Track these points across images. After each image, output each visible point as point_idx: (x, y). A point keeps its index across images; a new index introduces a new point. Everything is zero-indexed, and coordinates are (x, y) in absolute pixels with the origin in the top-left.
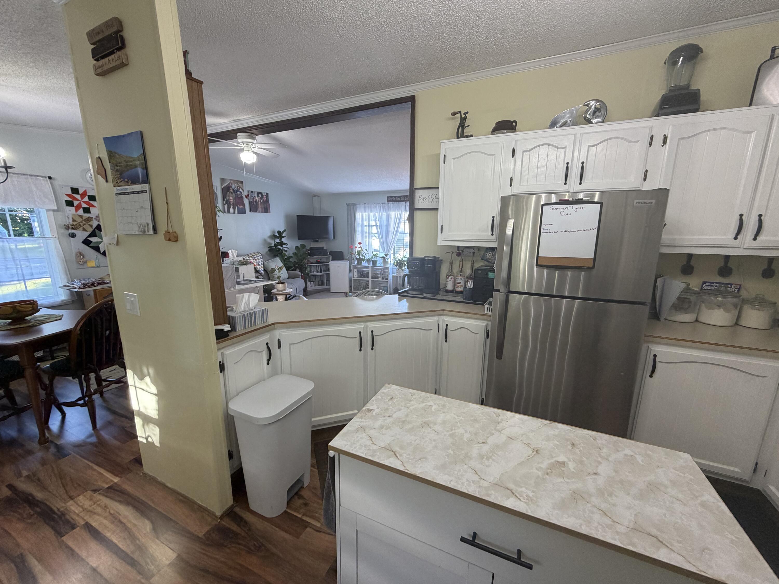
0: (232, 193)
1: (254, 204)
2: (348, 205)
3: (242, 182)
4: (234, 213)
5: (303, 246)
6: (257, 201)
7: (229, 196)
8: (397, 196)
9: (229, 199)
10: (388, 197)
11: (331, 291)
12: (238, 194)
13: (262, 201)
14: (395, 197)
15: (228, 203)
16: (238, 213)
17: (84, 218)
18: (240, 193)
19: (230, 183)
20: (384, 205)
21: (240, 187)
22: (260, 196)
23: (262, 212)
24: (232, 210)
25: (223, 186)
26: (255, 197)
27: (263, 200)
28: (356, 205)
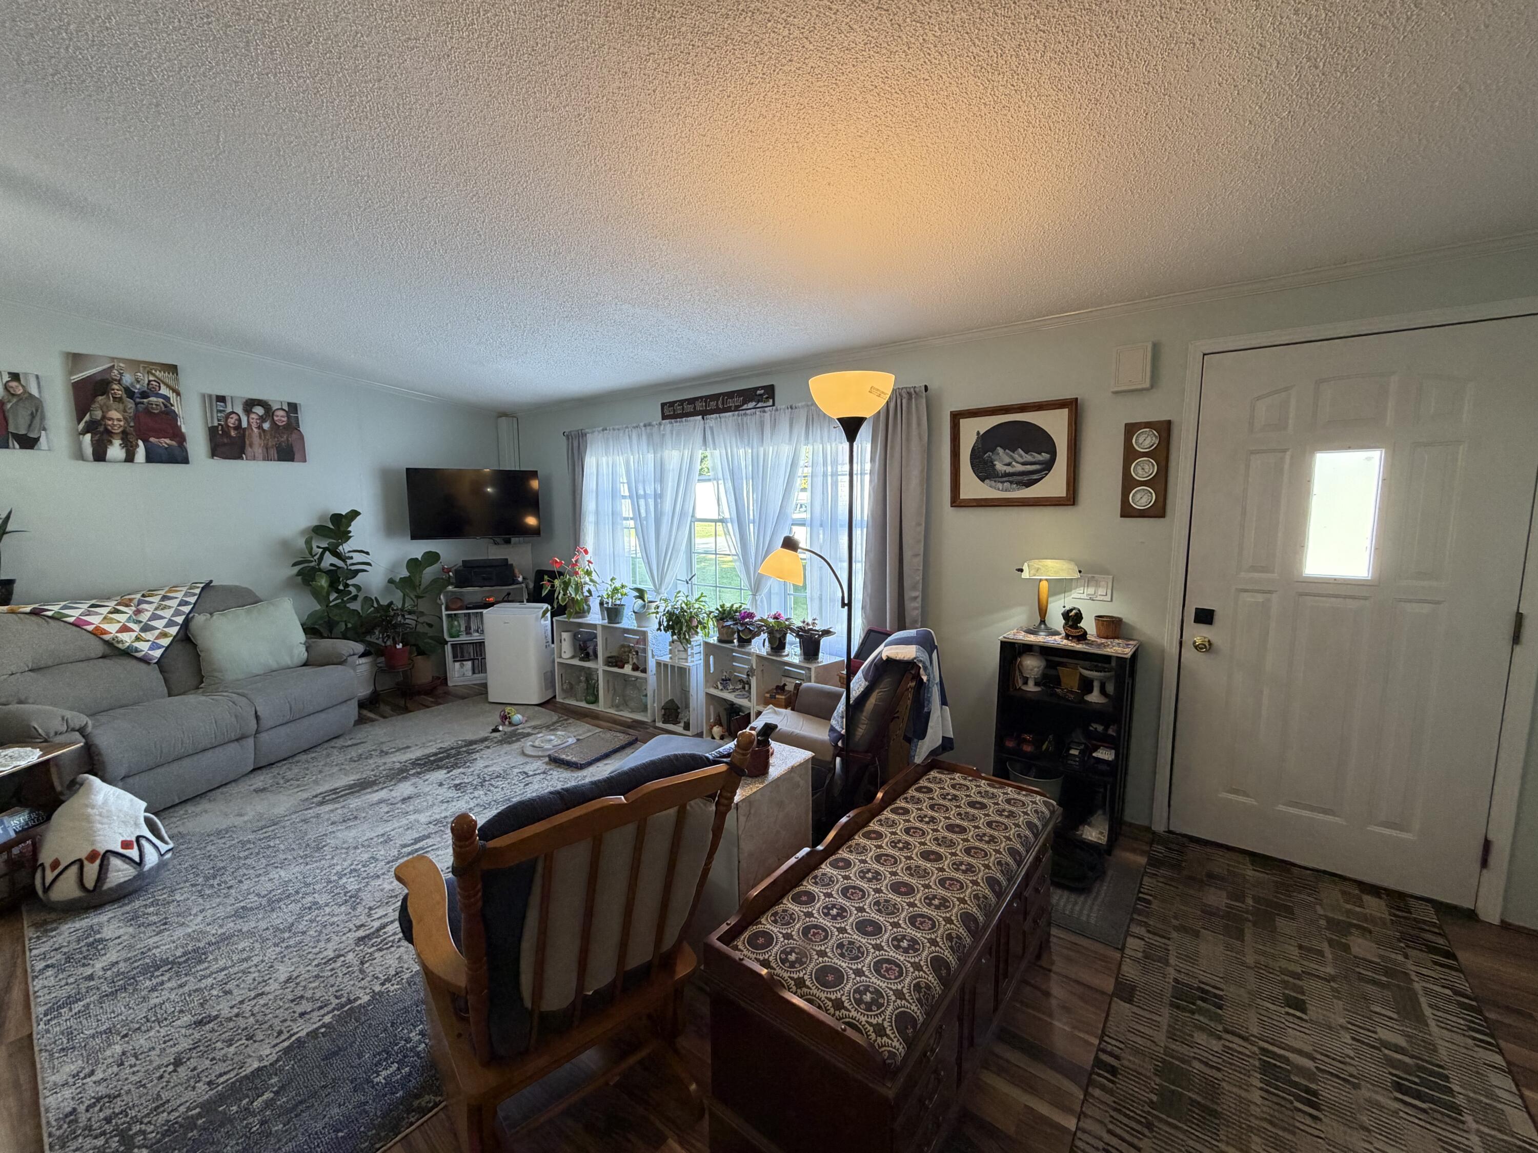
0: (119, 400)
1: (226, 433)
2: (568, 436)
3: (173, 369)
4: (130, 458)
5: (431, 558)
6: (244, 424)
7: (105, 409)
8: (686, 400)
9: (104, 417)
10: (663, 405)
11: (491, 699)
12: (149, 403)
13: (266, 426)
14: (682, 402)
15: (101, 429)
16: (149, 459)
18: (161, 400)
19: (113, 366)
20: (648, 428)
21: (159, 381)
22: (259, 411)
23: (267, 458)
24: (116, 451)
25: (76, 377)
26: (233, 413)
27: (273, 423)
28: (584, 435)
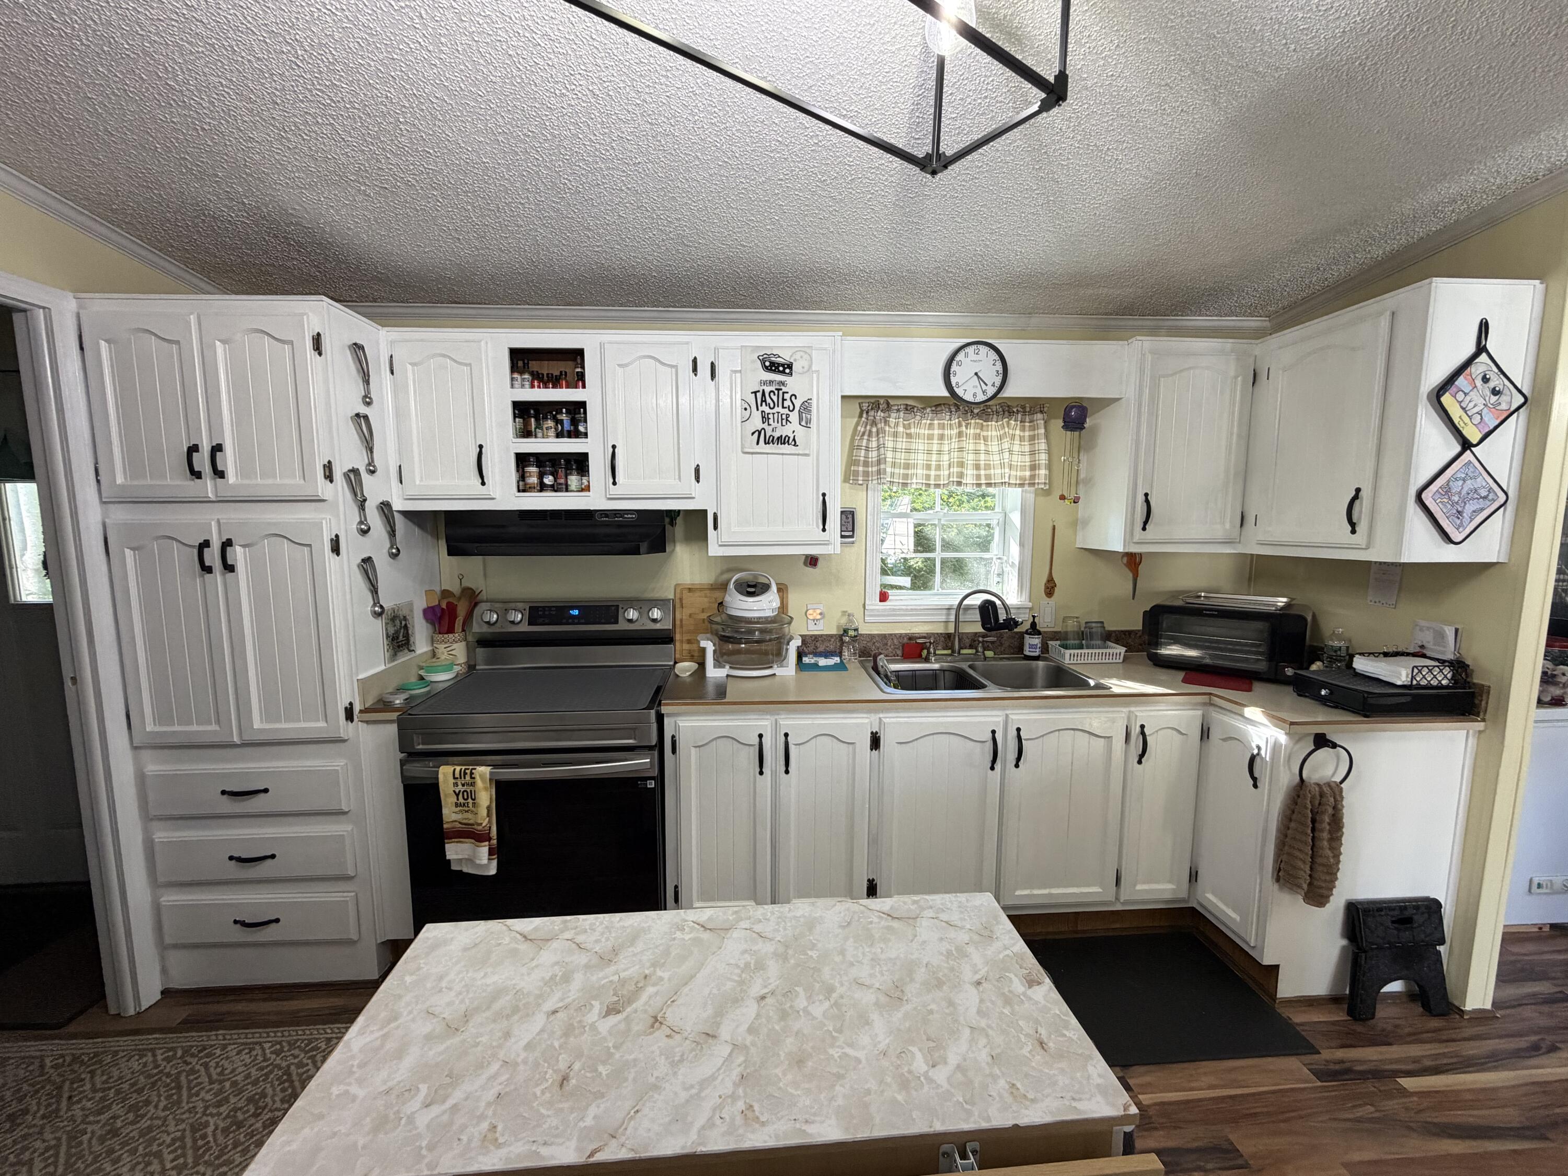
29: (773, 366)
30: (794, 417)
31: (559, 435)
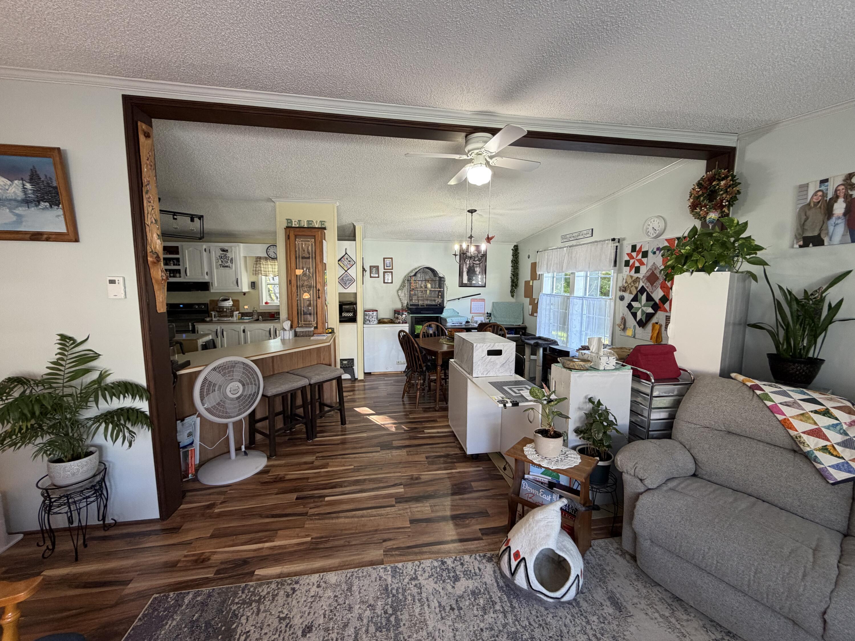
17: (633, 279)
29: (223, 250)
30: (229, 261)
31: (174, 265)
